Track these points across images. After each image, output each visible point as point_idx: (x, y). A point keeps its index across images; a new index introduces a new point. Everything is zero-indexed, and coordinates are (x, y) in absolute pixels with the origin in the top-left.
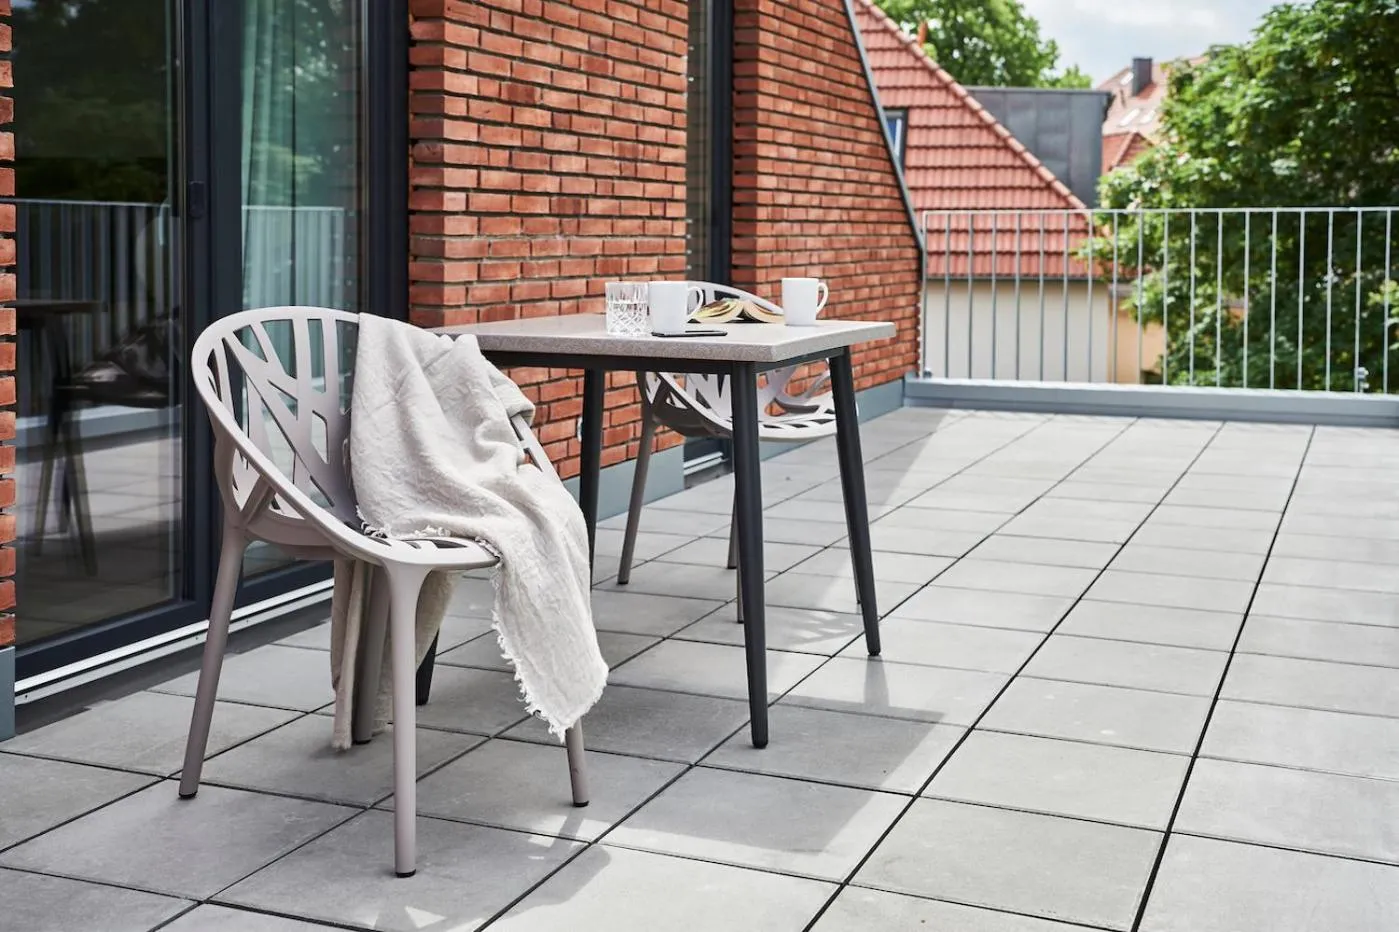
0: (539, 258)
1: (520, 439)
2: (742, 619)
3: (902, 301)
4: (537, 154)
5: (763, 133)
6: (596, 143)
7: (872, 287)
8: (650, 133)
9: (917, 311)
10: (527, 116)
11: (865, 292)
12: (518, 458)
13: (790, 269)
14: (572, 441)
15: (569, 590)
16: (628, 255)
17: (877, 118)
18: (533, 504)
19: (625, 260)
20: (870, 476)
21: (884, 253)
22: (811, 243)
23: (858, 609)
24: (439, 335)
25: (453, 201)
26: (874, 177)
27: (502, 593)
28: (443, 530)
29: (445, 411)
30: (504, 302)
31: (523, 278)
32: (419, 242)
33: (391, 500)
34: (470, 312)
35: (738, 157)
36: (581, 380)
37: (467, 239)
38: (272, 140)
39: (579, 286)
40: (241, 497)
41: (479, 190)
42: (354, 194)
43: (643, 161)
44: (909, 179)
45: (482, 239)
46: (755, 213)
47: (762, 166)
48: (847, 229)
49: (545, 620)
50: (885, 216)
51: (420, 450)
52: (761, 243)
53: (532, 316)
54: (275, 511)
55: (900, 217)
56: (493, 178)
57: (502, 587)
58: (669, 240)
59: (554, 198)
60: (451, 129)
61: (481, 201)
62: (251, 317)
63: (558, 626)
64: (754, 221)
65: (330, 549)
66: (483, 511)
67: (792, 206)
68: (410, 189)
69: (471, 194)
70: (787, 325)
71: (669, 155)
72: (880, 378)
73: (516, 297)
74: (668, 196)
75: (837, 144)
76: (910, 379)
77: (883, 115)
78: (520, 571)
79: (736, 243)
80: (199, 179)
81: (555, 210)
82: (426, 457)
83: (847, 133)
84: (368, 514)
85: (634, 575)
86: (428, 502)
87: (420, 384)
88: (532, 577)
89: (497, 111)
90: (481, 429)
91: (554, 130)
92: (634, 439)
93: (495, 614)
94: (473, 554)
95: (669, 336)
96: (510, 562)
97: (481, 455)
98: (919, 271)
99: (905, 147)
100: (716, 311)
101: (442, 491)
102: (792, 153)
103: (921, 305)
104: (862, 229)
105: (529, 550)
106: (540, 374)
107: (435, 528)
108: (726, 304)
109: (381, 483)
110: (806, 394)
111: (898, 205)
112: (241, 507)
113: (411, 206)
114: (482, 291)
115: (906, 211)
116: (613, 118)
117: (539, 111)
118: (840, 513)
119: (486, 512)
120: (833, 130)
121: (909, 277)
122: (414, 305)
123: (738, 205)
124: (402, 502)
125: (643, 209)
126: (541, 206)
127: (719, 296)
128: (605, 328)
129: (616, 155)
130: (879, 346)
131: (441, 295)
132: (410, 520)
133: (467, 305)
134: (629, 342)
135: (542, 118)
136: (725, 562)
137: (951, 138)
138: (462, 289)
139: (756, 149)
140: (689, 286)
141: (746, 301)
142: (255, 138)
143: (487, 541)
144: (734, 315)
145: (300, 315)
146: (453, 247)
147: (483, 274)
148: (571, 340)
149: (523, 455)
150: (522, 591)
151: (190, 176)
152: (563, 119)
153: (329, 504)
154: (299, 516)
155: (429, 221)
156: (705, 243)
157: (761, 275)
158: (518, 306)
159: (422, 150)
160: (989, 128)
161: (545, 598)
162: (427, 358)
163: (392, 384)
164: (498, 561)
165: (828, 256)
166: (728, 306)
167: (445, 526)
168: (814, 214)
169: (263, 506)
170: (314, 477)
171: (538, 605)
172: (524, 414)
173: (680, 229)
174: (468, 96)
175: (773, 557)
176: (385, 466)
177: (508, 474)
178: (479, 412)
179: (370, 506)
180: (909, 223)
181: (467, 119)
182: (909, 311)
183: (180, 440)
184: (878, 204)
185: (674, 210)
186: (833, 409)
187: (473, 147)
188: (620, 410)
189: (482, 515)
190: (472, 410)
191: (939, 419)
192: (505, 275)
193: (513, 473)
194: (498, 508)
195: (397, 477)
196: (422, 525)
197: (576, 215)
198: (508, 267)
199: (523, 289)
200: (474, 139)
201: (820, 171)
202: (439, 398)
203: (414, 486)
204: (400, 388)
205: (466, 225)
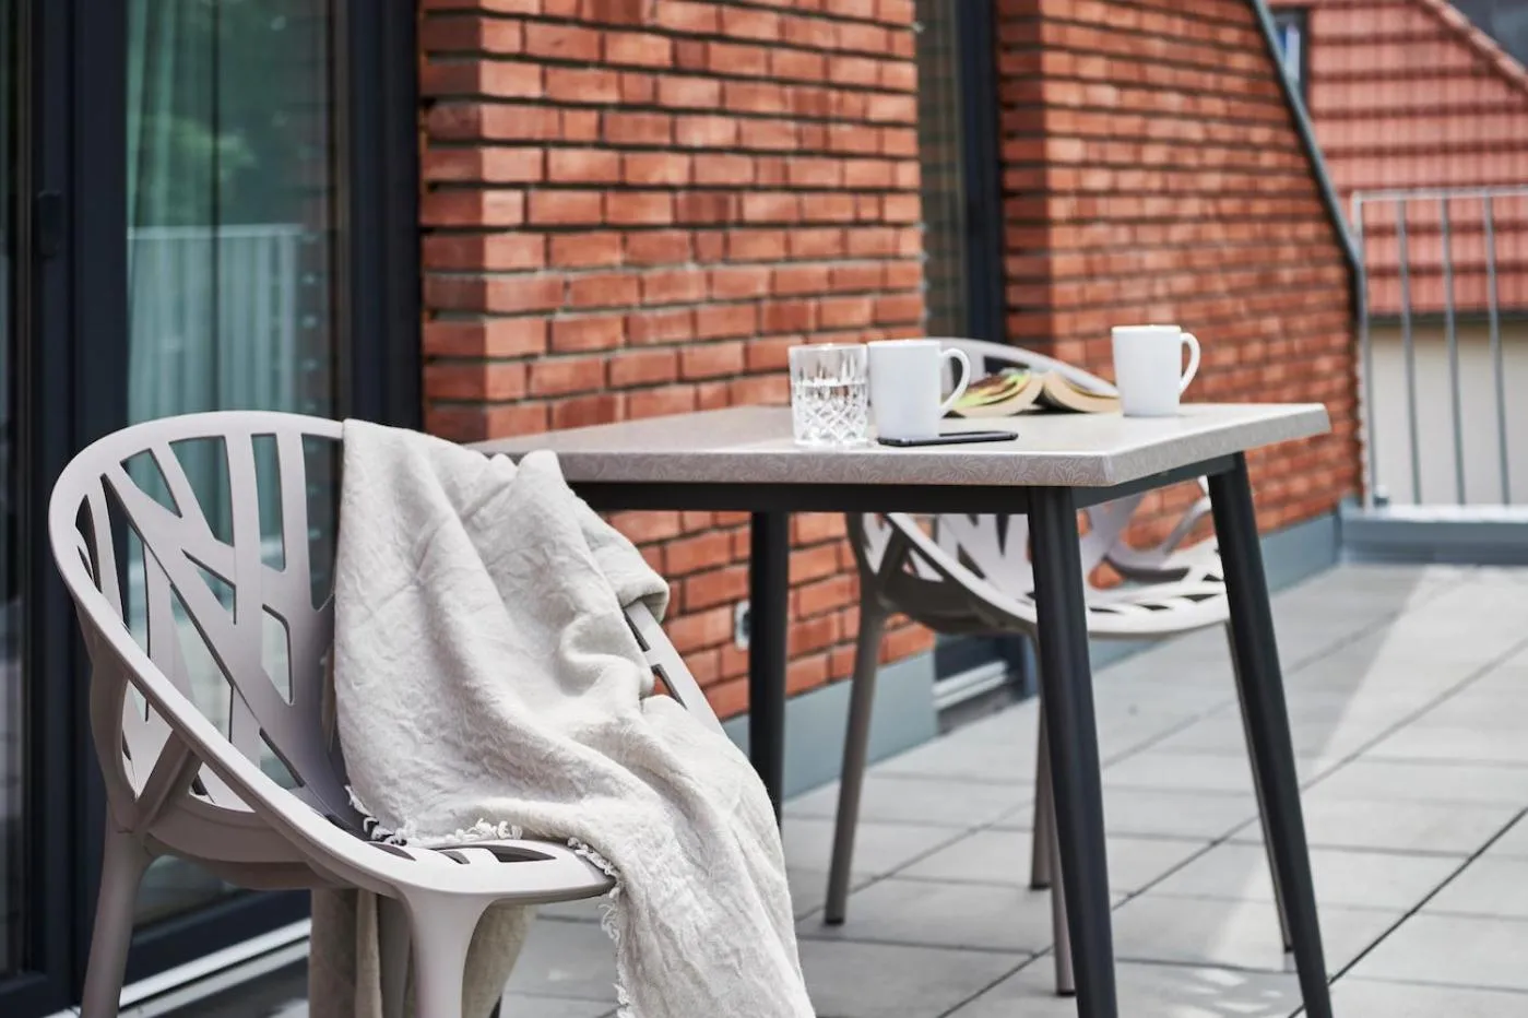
0: (655, 306)
1: (644, 648)
2: (1072, 986)
3: (1325, 364)
4: (647, 117)
5: (1053, 62)
6: (754, 93)
7: (1267, 339)
8: (848, 70)
9: (1353, 383)
10: (628, 48)
11: (1255, 350)
12: (642, 683)
13: (1119, 310)
14: (727, 649)
15: (755, 929)
16: (816, 295)
17: (1258, 27)
18: (673, 771)
19: (812, 304)
20: (1298, 699)
21: (1287, 275)
22: (1152, 259)
23: (1286, 961)
24: (490, 456)
25: (500, 207)
26: (1260, 134)
27: (629, 949)
28: (509, 827)
29: (504, 599)
30: (593, 391)
31: (628, 345)
32: (440, 285)
33: (416, 777)
34: (534, 412)
35: (1011, 106)
36: (745, 532)
37: (524, 277)
38: (178, 110)
39: (730, 355)
40: (138, 772)
41: (546, 184)
42: (323, 201)
43: (840, 121)
44: (1321, 136)
45: (555, 276)
46: (1044, 207)
47: (1056, 121)
48: (1216, 232)
49: (715, 993)
50: (1285, 206)
51: (463, 678)
52: (1061, 263)
53: (647, 413)
54: (199, 797)
55: (1310, 206)
56: (571, 163)
57: (627, 934)
58: (892, 265)
59: (681, 196)
60: (492, 78)
61: (551, 205)
62: (152, 434)
63: (742, 1002)
64: (1043, 223)
65: (300, 868)
66: (581, 788)
67: (1113, 192)
68: (423, 190)
69: (534, 194)
70: (1126, 415)
71: (884, 108)
72: (1293, 511)
73: (616, 380)
74: (885, 182)
75: (1188, 77)
76: (1349, 512)
77: (1269, 22)
78: (656, 903)
79: (1014, 266)
80: (53, 187)
81: (684, 217)
82: (475, 690)
83: (1206, 56)
84: (374, 802)
85: (856, 905)
86: (484, 777)
87: (460, 549)
88: (684, 910)
89: (575, 43)
90: (571, 631)
91: (677, 70)
92: (843, 642)
93: (621, 990)
94: (564, 871)
95: (911, 444)
96: (635, 886)
97: (572, 680)
98: (1353, 306)
99: (1307, 76)
100: (992, 395)
101: (507, 753)
102: (1107, 96)
103: (1361, 370)
104: (1242, 232)
105: (671, 859)
106: (664, 523)
107: (495, 823)
108: (1010, 381)
109: (397, 744)
110: (1166, 545)
111: (1307, 185)
112: (138, 790)
113: (426, 219)
114: (556, 372)
115: (1321, 194)
116: (783, 44)
117: (649, 39)
118: (1240, 774)
119: (588, 790)
120: (1181, 52)
121: (1336, 318)
122: (436, 401)
123: (1014, 194)
124: (438, 780)
125: (842, 209)
126: (658, 210)
127: (994, 366)
128: (790, 433)
129: (790, 110)
130: (1288, 449)
131: (481, 381)
132: (451, 811)
133: (529, 398)
134: (839, 457)
135: (655, 50)
136: (1025, 875)
137: (1390, 58)
138: (519, 368)
139: (1040, 93)
140: (943, 349)
141: (1042, 373)
142: (148, 108)
143: (590, 846)
144: (1026, 400)
145: (236, 426)
146: (503, 291)
147: (556, 339)
148: (729, 456)
149: (650, 679)
150: (666, 940)
151: (37, 184)
152: (691, 53)
153: (294, 782)
154: (241, 806)
155: (457, 247)
156: (955, 267)
157: (1062, 323)
158: (620, 398)
159: (443, 117)
160: (1458, 38)
161: (710, 950)
162: (469, 498)
163: (411, 555)
164: (613, 883)
165: (1183, 283)
166: (1014, 384)
167: (512, 818)
168: (1154, 207)
169: (176, 791)
170: (266, 730)
171: (699, 962)
172: (649, 600)
173: (911, 243)
174: (523, 18)
175: (1124, 863)
176: (403, 711)
177: (626, 716)
178: (568, 599)
179: (377, 787)
180: (1329, 217)
181: (522, 57)
182: (1340, 382)
183: (18, 667)
184: (1270, 184)
185: (899, 209)
186: (1219, 572)
187: (533, 110)
188: (813, 588)
189: (580, 796)
190: (555, 596)
191: (1408, 587)
192: (596, 340)
193: (633, 714)
194: (607, 781)
195: (427, 732)
196: (469, 820)
197: (720, 225)
198: (601, 324)
199: (629, 363)
200: (535, 91)
201: (1161, 128)
202: (492, 573)
203: (457, 746)
204: (423, 559)
205: (524, 250)
